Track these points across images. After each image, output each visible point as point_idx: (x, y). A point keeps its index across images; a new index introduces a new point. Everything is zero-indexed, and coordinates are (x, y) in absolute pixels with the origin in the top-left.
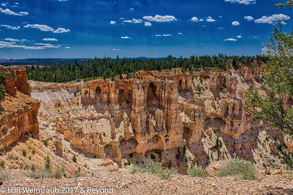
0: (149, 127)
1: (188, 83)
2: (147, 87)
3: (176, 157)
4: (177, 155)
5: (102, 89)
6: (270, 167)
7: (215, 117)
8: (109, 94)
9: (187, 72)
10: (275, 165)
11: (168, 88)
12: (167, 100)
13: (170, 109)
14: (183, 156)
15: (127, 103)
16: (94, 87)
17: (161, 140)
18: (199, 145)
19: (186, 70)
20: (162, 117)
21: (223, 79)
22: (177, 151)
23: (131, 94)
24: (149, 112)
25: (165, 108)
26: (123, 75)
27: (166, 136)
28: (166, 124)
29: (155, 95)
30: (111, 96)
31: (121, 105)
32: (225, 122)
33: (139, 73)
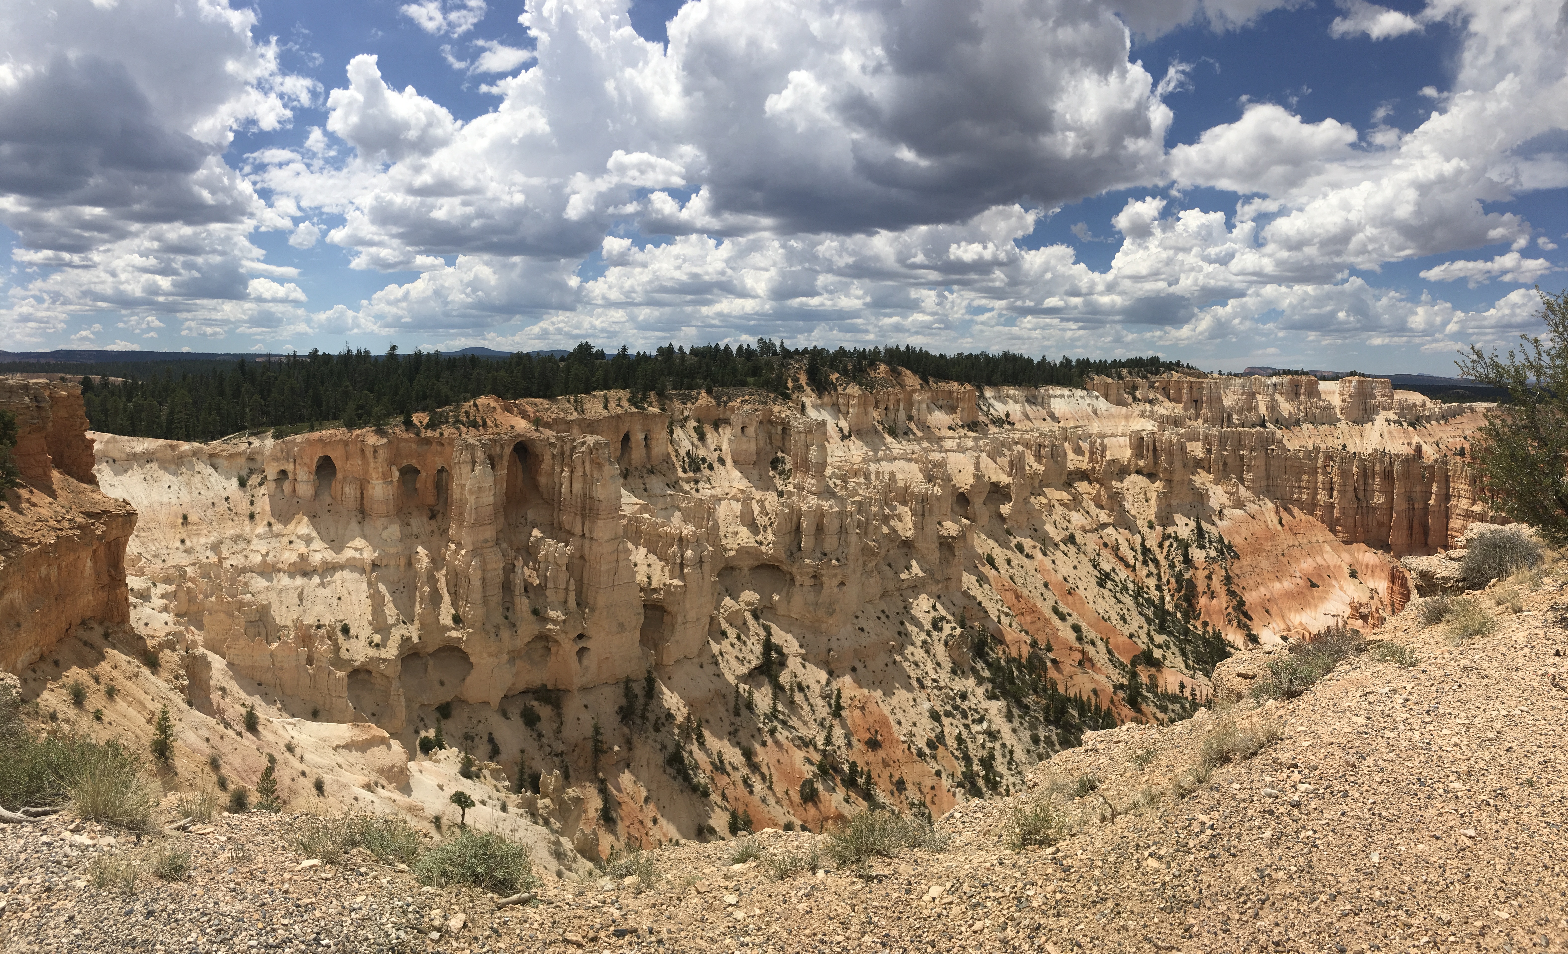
0: (513, 603)
1: (654, 443)
2: (506, 458)
3: (619, 718)
4: (621, 708)
5: (338, 464)
6: (954, 717)
7: (757, 563)
8: (363, 484)
9: (650, 404)
10: (970, 708)
11: (584, 463)
12: (579, 504)
13: (591, 539)
14: (644, 709)
15: (431, 519)
16: (312, 460)
17: (561, 652)
18: (701, 667)
19: (645, 398)
20: (564, 568)
21: (780, 428)
22: (620, 690)
23: (447, 484)
24: (515, 547)
25: (573, 534)
26: (416, 418)
27: (581, 636)
28: (579, 593)
29: (536, 487)
30: (370, 491)
31: (408, 524)
32: (793, 580)
33: (475, 405)
